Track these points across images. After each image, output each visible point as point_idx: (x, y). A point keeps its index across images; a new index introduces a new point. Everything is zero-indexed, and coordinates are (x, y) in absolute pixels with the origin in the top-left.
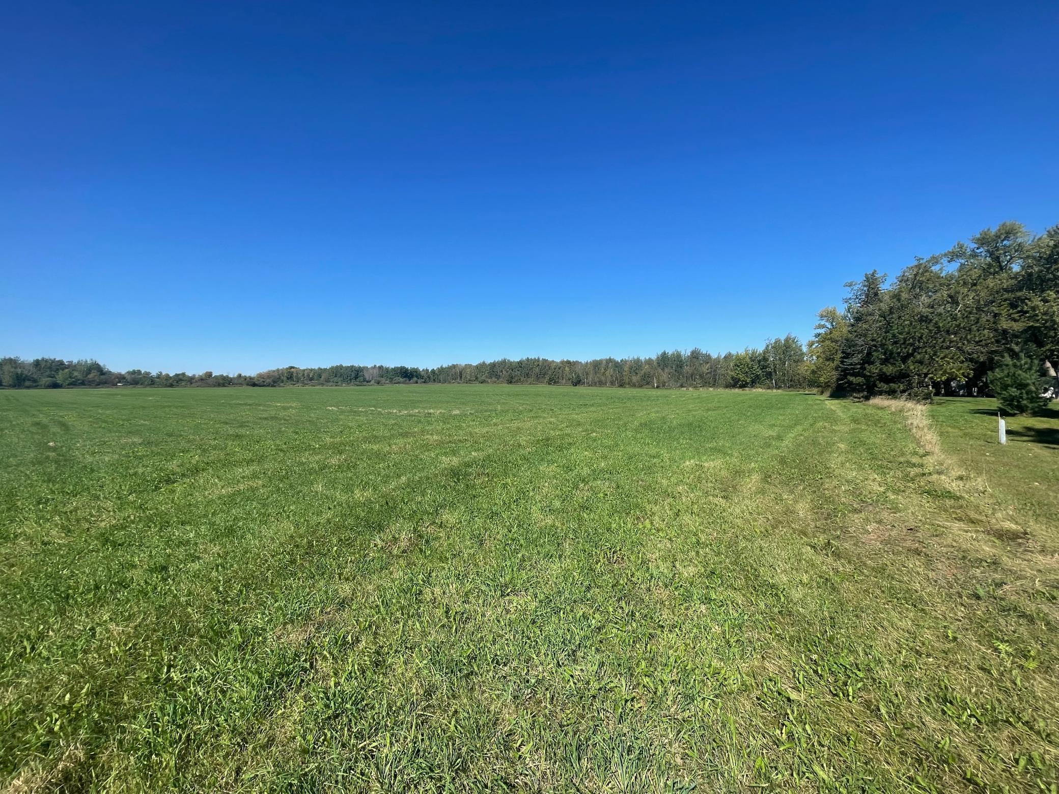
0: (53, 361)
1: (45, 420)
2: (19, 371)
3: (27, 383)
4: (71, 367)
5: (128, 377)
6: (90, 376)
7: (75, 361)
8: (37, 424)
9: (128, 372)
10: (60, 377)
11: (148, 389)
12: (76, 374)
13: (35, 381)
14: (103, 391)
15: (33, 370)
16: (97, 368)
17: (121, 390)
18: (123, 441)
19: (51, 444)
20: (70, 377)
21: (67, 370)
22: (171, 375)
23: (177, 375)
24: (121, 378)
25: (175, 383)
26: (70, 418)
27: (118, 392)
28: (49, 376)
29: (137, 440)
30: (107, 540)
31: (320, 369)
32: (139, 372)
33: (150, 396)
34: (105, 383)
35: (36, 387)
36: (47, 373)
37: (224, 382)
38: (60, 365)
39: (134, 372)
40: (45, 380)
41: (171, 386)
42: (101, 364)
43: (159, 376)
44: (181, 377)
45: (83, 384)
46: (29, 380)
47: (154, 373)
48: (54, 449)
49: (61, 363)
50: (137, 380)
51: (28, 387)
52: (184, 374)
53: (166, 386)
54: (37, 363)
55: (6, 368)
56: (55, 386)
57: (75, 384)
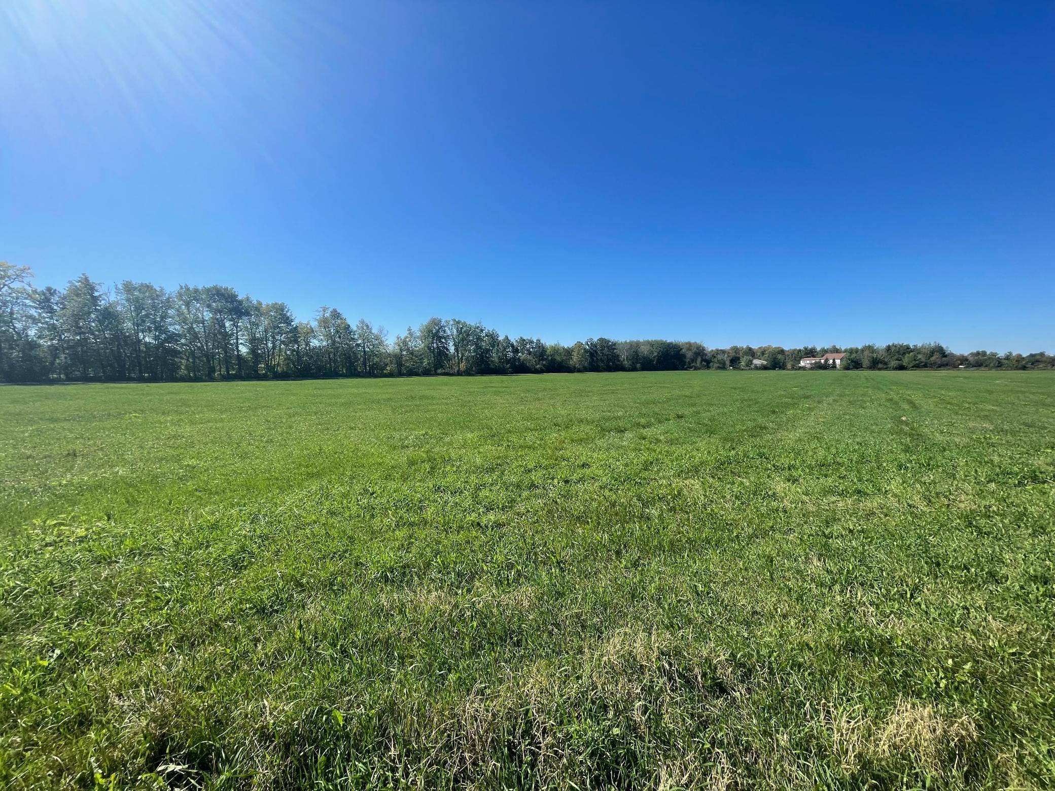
0: (901, 346)
1: (896, 398)
2: (875, 355)
3: (880, 366)
4: (917, 351)
5: (971, 359)
6: (933, 359)
7: (920, 345)
8: (891, 400)
9: (972, 354)
10: (905, 361)
11: (993, 371)
12: (920, 356)
13: (886, 364)
14: (943, 373)
15: (885, 354)
16: (940, 351)
17: (962, 372)
18: (971, 424)
19: (904, 418)
20: (915, 360)
21: (911, 354)
22: (1024, 356)
23: (1032, 355)
24: (963, 360)
25: (1029, 365)
26: (917, 397)
27: (960, 375)
28: (897, 360)
29: (987, 425)
30: (970, 523)
32: (984, 353)
33: (999, 379)
34: (947, 365)
35: (886, 369)
36: (896, 357)
38: (906, 350)
39: (978, 354)
40: (893, 363)
41: (1024, 368)
42: (944, 347)
43: (1008, 358)
44: (1038, 357)
45: (925, 366)
46: (881, 363)
47: (1002, 354)
48: (907, 424)
49: (908, 347)
50: (980, 361)
51: (880, 369)
52: (1042, 354)
53: (1017, 368)
54: (889, 348)
55: (866, 353)
56: (901, 368)
57: (918, 366)
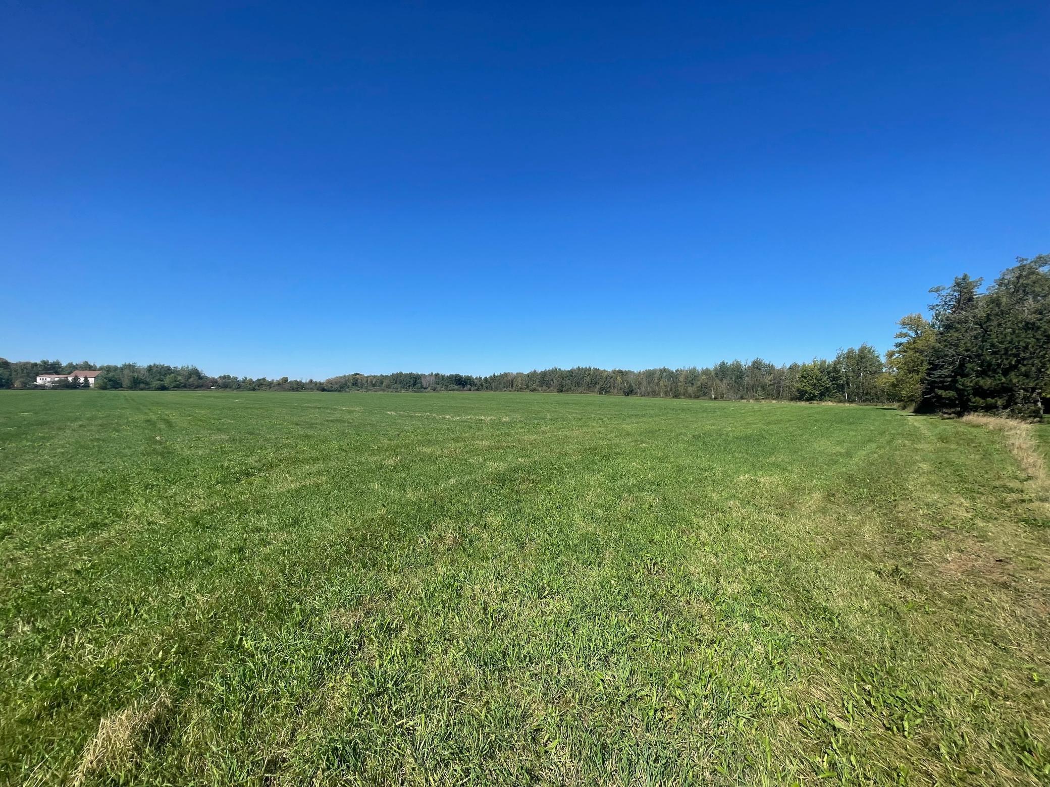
0: (162, 367)
1: (154, 418)
2: (136, 375)
3: (142, 386)
4: (176, 372)
5: (220, 382)
6: (191, 380)
7: (179, 367)
8: (148, 421)
9: (220, 377)
10: (167, 381)
11: (235, 392)
12: (179, 378)
13: (147, 384)
14: (199, 393)
15: (147, 374)
16: (195, 373)
17: (214, 392)
18: (213, 438)
19: (158, 438)
20: (176, 381)
21: (172, 375)
22: (254, 380)
23: (259, 380)
24: (214, 382)
25: (257, 388)
26: (174, 416)
27: (212, 395)
28: (158, 380)
29: (225, 437)
30: (198, 523)
31: (382, 376)
32: (229, 376)
33: (237, 398)
34: (202, 386)
35: (148, 389)
36: (157, 378)
37: (298, 387)
38: (168, 371)
39: (224, 377)
40: (156, 383)
41: (254, 389)
42: (200, 370)
43: (244, 381)
44: (262, 381)
45: (185, 387)
46: (143, 383)
47: (240, 378)
48: (160, 443)
49: (169, 368)
50: (227, 384)
51: (142, 389)
52: (264, 379)
53: (250, 390)
54: (150, 369)
55: (126, 372)
56: (163, 388)
57: (178, 387)
